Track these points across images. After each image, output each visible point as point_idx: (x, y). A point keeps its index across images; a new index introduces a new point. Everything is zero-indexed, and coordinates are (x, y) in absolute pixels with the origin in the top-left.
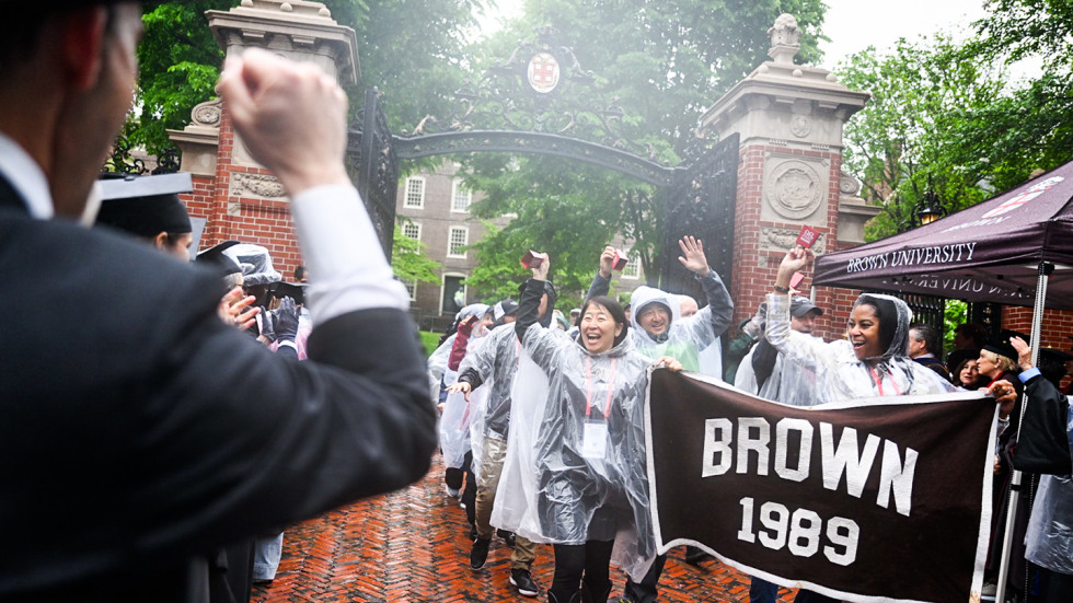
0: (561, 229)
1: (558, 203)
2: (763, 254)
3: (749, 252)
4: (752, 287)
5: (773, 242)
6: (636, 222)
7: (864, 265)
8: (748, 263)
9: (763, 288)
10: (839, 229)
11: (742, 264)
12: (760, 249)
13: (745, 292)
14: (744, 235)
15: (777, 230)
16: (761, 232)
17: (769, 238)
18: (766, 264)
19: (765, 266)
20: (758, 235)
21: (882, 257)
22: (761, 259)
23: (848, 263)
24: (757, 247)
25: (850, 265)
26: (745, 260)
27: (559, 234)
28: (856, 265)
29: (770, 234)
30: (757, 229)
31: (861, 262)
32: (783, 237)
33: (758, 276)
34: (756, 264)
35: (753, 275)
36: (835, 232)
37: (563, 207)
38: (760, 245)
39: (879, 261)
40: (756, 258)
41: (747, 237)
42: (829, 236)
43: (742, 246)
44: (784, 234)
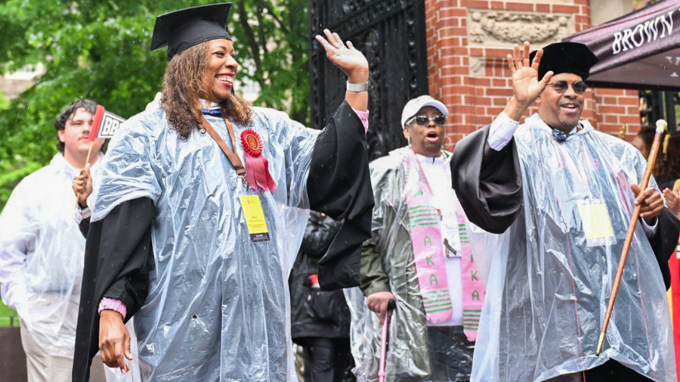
0: (127, 78)
1: (116, 31)
2: (476, 53)
3: (453, 52)
4: (463, 109)
5: (490, 33)
6: (256, 55)
7: (638, 38)
8: (453, 71)
9: (481, 111)
10: (593, 7)
11: (444, 72)
12: (470, 46)
13: (454, 119)
14: (441, 24)
15: (494, 13)
16: (468, 18)
17: (483, 28)
18: (483, 70)
19: (481, 74)
20: (464, 22)
21: (663, 19)
22: (473, 62)
23: (612, 39)
24: (465, 42)
25: (617, 42)
26: (447, 67)
27: (124, 85)
28: (625, 39)
29: (484, 20)
30: (462, 13)
31: (632, 34)
32: (504, 25)
33: (472, 91)
34: (466, 71)
35: (463, 90)
36: (588, 11)
37: (127, 40)
38: (470, 38)
39: (660, 26)
40: (466, 61)
41: (446, 28)
42: (578, 19)
43: (440, 44)
44: (506, 19)
